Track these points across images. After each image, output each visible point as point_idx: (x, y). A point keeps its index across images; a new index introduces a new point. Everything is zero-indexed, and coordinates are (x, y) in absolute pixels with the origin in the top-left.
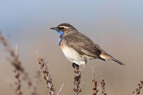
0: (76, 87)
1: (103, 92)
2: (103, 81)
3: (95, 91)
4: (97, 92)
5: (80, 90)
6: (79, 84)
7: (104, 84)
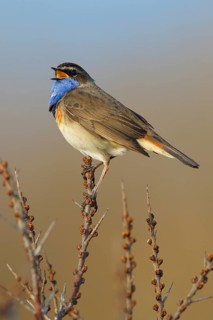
0: (86, 224)
1: (150, 243)
2: (152, 216)
3: (127, 241)
4: (131, 244)
5: (95, 232)
6: (92, 215)
7: (154, 224)
